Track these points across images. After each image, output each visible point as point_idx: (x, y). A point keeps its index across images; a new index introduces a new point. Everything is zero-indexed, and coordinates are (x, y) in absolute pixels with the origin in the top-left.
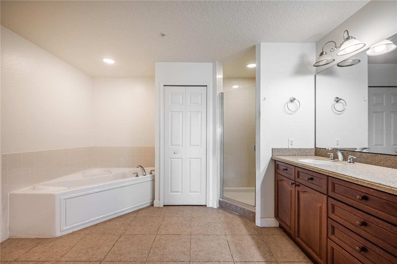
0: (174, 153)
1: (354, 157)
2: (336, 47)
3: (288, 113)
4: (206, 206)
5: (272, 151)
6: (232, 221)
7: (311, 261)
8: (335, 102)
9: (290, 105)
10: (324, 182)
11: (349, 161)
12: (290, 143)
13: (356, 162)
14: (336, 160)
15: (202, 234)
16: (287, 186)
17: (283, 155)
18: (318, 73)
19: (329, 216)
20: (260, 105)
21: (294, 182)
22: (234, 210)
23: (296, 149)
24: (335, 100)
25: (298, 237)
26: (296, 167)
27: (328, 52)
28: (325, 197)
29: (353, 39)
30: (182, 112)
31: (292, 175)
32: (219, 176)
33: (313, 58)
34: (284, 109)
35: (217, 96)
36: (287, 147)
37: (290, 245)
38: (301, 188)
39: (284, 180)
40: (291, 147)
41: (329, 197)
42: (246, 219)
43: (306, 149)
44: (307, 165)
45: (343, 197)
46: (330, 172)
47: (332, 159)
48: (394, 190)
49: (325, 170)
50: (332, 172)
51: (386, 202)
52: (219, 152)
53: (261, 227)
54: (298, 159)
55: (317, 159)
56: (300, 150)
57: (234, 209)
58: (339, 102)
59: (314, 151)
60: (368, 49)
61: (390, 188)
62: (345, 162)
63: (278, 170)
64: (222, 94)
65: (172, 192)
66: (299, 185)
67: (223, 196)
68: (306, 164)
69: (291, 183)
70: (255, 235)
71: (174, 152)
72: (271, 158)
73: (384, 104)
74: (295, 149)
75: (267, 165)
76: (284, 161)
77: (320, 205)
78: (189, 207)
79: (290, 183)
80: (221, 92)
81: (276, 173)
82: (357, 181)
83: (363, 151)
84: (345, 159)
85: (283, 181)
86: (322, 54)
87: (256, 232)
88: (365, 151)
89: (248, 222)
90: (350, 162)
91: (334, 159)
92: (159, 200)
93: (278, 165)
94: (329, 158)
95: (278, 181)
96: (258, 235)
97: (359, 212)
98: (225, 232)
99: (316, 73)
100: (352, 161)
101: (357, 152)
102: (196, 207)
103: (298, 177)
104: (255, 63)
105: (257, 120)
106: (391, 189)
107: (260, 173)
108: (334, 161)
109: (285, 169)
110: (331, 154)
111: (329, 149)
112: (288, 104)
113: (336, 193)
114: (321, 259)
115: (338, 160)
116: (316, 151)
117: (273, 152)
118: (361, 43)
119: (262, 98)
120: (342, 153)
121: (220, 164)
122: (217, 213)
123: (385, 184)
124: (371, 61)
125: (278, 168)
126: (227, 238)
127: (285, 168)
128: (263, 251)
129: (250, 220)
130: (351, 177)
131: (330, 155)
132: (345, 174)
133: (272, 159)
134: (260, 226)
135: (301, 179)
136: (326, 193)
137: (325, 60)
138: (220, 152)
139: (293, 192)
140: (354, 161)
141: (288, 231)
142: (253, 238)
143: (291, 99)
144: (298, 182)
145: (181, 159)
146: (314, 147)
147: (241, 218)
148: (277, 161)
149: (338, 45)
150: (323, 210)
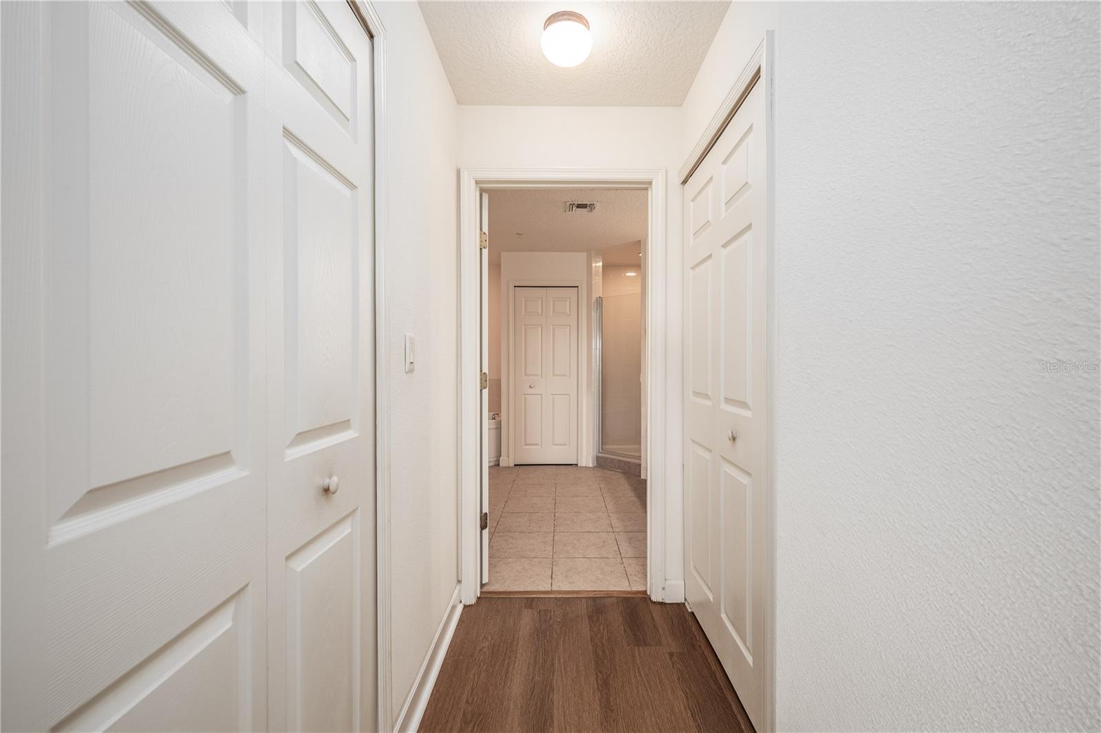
4: (577, 465)
30: (542, 326)
35: (593, 301)
64: (601, 299)
65: (527, 445)
67: (603, 449)
71: (529, 385)
80: (598, 296)
92: (508, 457)
129: (636, 475)
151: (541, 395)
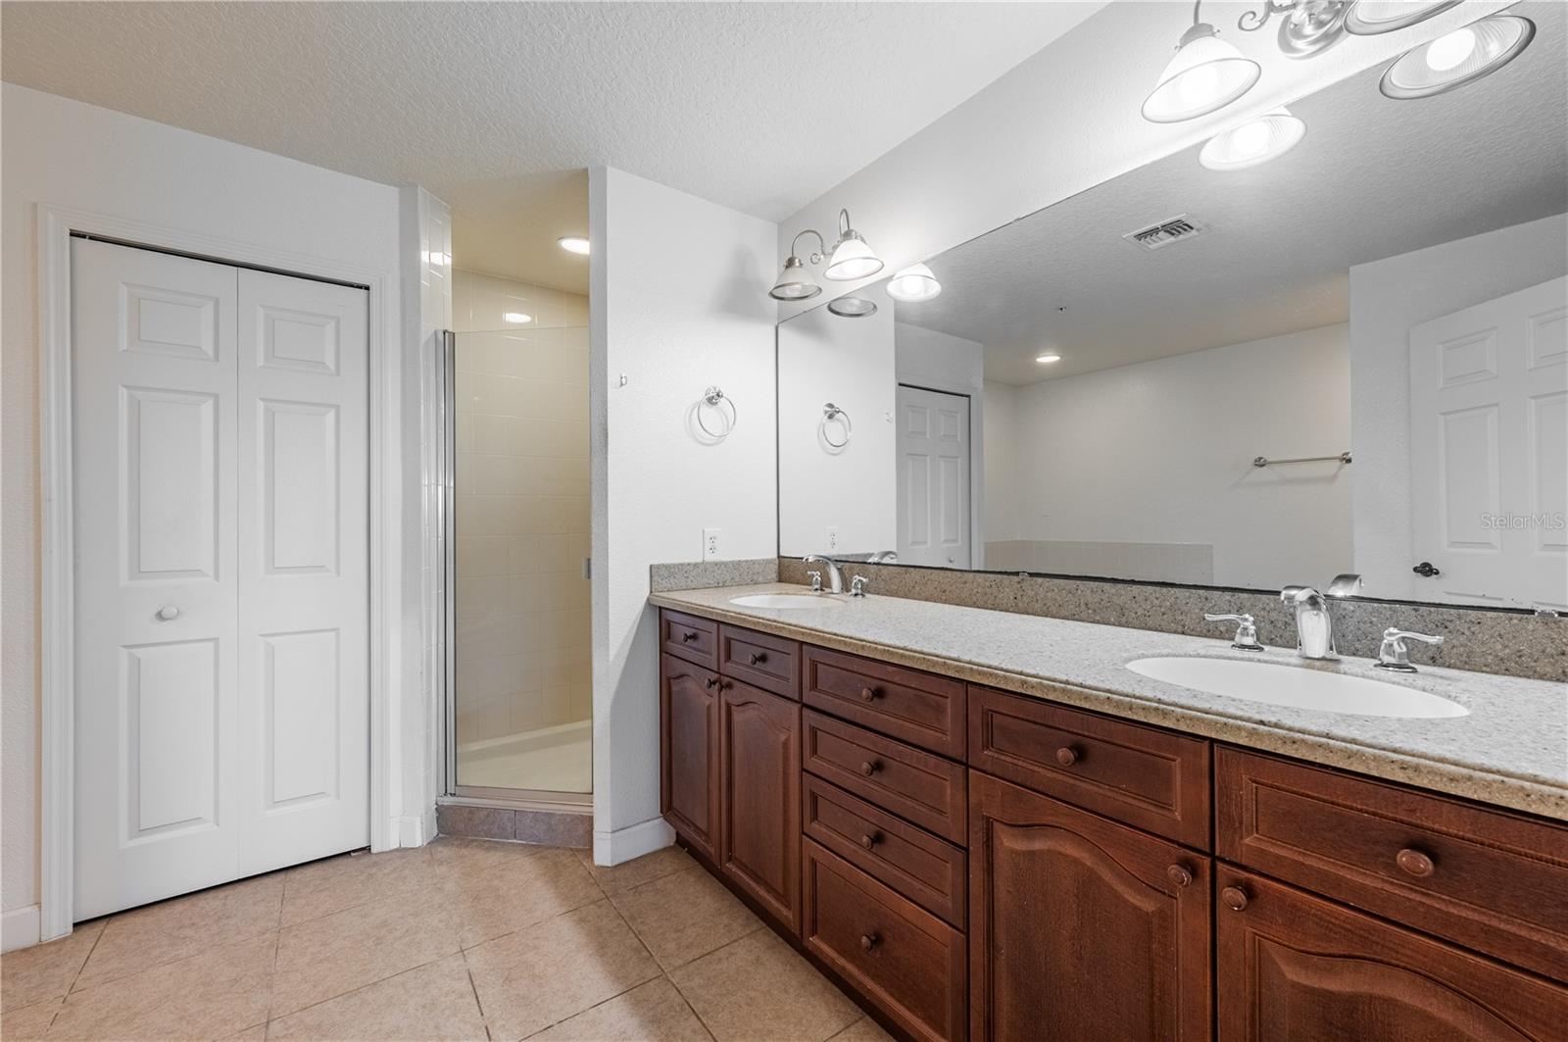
0: (160, 616)
1: (864, 580)
2: (823, 253)
3: (701, 439)
4: (367, 849)
5: (651, 577)
6: (496, 882)
7: (764, 925)
8: (826, 417)
9: (708, 412)
10: (792, 662)
11: (854, 591)
12: (708, 545)
13: (869, 592)
14: (827, 590)
15: (339, 993)
16: (696, 691)
17: (685, 587)
18: (783, 320)
19: (805, 767)
20: (606, 401)
21: (716, 676)
22: (509, 831)
23: (725, 564)
24: (826, 412)
25: (730, 859)
26: (721, 626)
27: (806, 261)
28: (795, 708)
29: (859, 242)
30: (216, 397)
31: (711, 654)
32: (434, 701)
33: (769, 272)
34: (690, 423)
35: (423, 341)
36: (700, 560)
37: (708, 898)
38: (734, 696)
39: (689, 676)
40: (710, 558)
41: (804, 709)
42: (557, 852)
43: (754, 562)
44: (750, 616)
45: (836, 701)
46: (806, 628)
47: (816, 590)
48: (929, 660)
49: (795, 626)
50: (811, 629)
51: (916, 695)
52: (436, 591)
53: (616, 866)
54: (729, 597)
55: (781, 594)
56: (737, 565)
57: (509, 825)
58: (837, 419)
59: (776, 567)
60: (890, 278)
61: (922, 656)
62: (845, 596)
63: (669, 643)
64: (449, 337)
65: (142, 832)
66: (729, 686)
67: (458, 783)
68: (749, 612)
69: (706, 681)
70: (592, 906)
71: (155, 612)
72: (648, 600)
73: (928, 436)
74: (723, 563)
75: (632, 627)
76: (688, 607)
77: (783, 738)
78: (266, 881)
79: (703, 682)
80: (441, 328)
81: (664, 654)
82: (863, 647)
83: (885, 561)
84: (846, 587)
85: (686, 677)
86: (790, 263)
87: (595, 893)
88: (886, 560)
89: (566, 861)
90: (856, 595)
91: (822, 590)
92: (38, 904)
93: (669, 623)
94: (809, 587)
95: (669, 679)
96: (599, 903)
97: (869, 734)
98: (462, 940)
99: (779, 319)
100: (860, 592)
101: (870, 563)
102: (309, 871)
103: (728, 658)
104: (587, 239)
105: (595, 461)
106: (924, 659)
107: (608, 661)
108: (820, 596)
109: (690, 637)
110: (815, 573)
111: (810, 560)
112: (702, 409)
113: (820, 691)
114: (788, 906)
115: (830, 591)
116: (779, 567)
117: (655, 578)
118: (873, 256)
119: (612, 378)
120: (839, 569)
121: (442, 646)
122: (424, 865)
123: (915, 647)
124: (903, 316)
125: (669, 636)
126: (469, 960)
127: (689, 632)
128: (617, 954)
129: (574, 852)
130: (851, 638)
131: (814, 576)
132: (838, 632)
133: (649, 604)
134: (609, 865)
135: (736, 663)
136: (797, 698)
137: (797, 283)
138: (442, 591)
139: (715, 710)
140: (865, 590)
141: (701, 850)
142: (582, 920)
143: (711, 395)
144: (728, 676)
145: (211, 645)
146: (775, 556)
147: (537, 856)
148: (668, 612)
149: (828, 249)
150: (792, 751)
151: (216, 640)
